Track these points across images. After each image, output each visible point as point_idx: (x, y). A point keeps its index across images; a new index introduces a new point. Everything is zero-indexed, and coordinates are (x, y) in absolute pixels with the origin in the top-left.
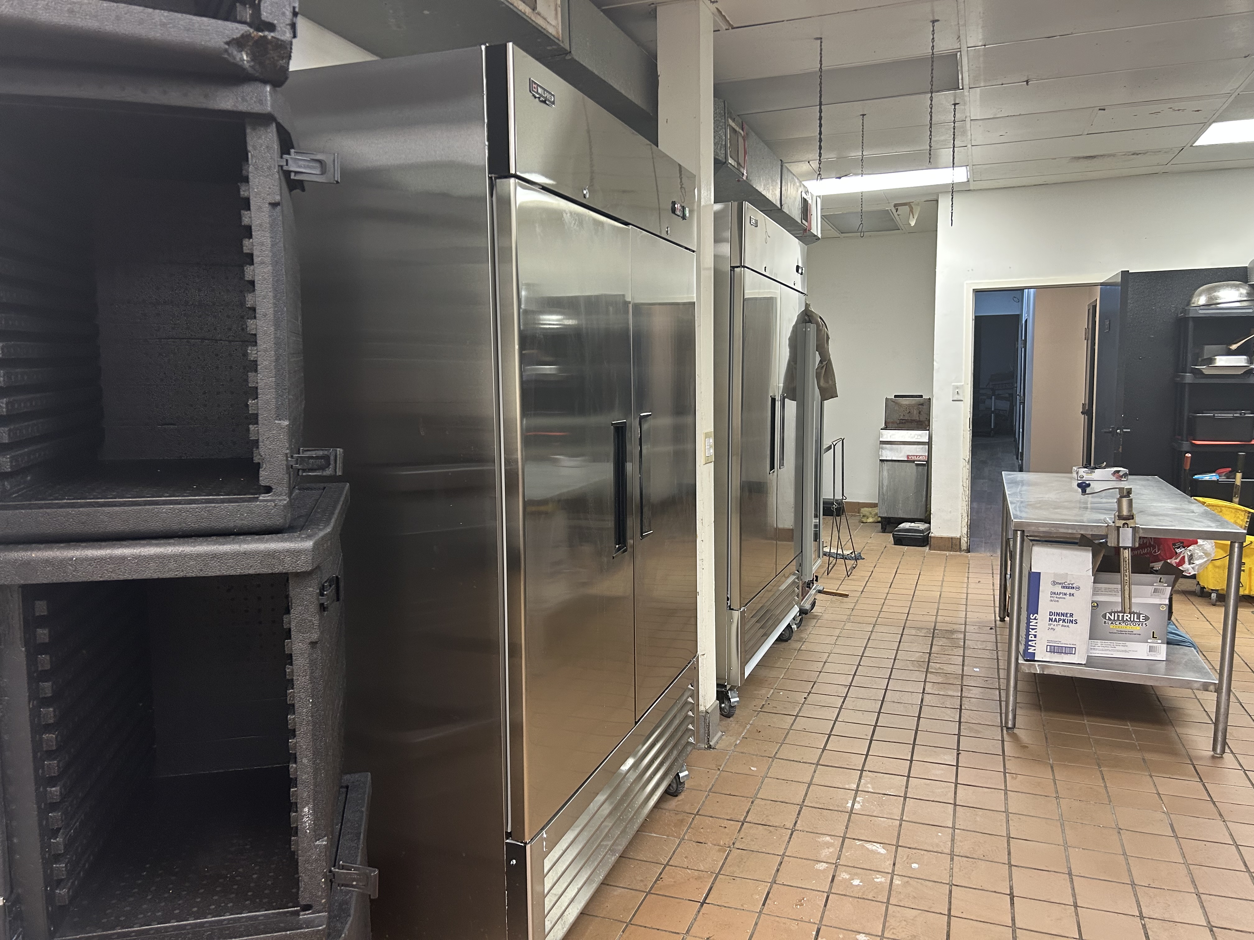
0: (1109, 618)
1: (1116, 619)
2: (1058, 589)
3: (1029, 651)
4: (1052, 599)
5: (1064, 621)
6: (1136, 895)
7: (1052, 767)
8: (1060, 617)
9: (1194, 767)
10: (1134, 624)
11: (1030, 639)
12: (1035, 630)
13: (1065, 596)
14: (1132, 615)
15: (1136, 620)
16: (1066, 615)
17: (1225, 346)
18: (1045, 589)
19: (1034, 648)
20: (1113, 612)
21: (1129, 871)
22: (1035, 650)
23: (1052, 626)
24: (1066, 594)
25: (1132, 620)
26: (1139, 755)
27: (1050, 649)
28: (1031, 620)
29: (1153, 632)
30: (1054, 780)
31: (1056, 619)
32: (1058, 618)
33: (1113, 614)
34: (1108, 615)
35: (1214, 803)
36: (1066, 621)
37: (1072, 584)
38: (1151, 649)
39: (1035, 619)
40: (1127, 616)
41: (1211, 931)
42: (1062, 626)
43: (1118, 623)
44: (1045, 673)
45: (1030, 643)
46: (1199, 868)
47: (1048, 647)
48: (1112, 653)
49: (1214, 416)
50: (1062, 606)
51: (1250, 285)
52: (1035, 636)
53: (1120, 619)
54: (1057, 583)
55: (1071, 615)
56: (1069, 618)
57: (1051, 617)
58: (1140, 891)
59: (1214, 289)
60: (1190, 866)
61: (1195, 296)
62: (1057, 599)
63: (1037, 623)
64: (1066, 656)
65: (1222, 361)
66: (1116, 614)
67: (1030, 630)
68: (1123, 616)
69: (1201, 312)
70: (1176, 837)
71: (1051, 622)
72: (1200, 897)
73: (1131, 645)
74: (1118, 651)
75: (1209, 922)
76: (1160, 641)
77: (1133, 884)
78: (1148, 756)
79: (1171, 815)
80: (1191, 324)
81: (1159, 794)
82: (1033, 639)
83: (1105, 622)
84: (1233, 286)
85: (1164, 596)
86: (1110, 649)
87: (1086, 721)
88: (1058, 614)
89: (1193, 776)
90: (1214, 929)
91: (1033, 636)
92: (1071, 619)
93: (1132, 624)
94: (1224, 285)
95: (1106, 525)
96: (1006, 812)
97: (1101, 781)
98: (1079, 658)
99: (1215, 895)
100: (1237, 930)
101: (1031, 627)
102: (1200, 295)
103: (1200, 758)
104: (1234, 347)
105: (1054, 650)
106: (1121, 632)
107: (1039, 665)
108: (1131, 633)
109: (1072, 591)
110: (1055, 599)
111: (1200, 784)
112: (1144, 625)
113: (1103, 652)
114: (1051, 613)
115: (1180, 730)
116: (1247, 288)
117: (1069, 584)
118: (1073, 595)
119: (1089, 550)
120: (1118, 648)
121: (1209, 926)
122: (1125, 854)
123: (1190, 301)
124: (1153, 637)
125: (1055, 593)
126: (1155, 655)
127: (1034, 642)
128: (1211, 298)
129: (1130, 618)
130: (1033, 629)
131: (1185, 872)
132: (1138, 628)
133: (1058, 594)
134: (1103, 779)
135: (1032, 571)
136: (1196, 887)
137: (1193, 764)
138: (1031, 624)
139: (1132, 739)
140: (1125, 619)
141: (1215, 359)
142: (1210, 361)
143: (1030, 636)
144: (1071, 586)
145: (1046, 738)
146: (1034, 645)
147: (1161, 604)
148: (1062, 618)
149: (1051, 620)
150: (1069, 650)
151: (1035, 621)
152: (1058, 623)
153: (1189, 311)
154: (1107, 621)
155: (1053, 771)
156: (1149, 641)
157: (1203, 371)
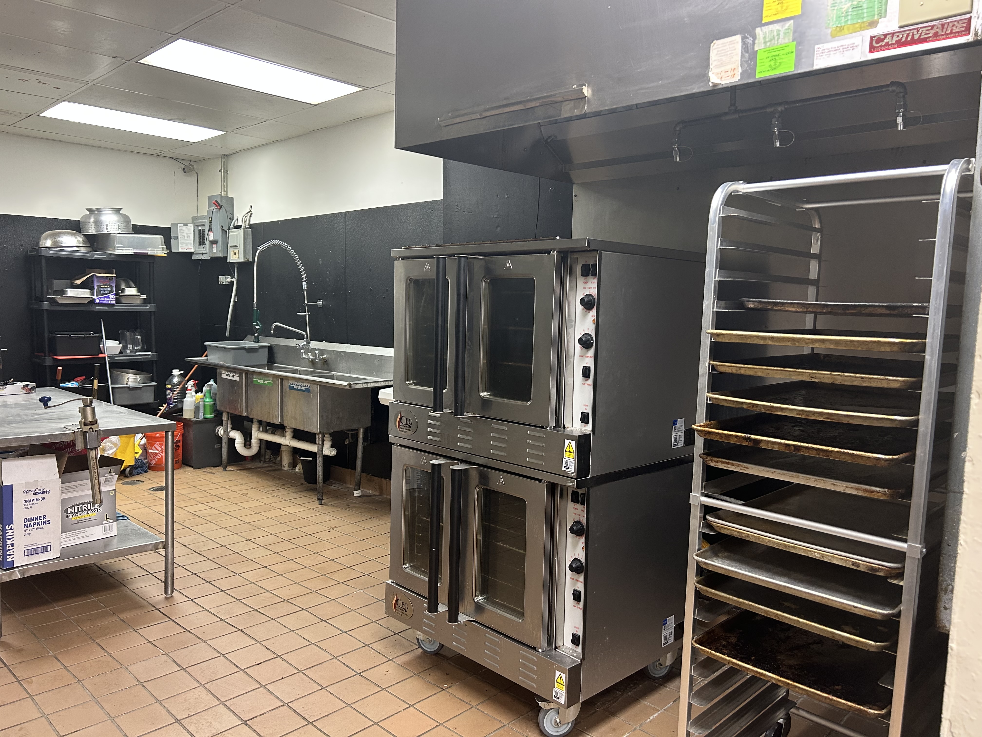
0: (71, 513)
1: (76, 511)
2: (30, 496)
3: (8, 560)
4: (26, 506)
5: (38, 524)
6: (185, 728)
7: (56, 658)
8: (34, 522)
9: (159, 611)
10: (91, 512)
11: (8, 548)
12: (12, 540)
13: (37, 502)
14: (89, 505)
15: (92, 508)
16: (40, 518)
17: (69, 281)
18: (18, 498)
19: (12, 556)
20: (73, 506)
21: (169, 712)
22: (13, 558)
23: (28, 532)
24: (37, 500)
25: (89, 509)
26: (115, 618)
27: (28, 553)
28: (7, 531)
29: (106, 515)
30: (65, 667)
31: (30, 524)
32: (32, 522)
33: (73, 507)
34: (69, 509)
35: (189, 631)
36: (40, 523)
37: (43, 489)
38: (106, 529)
39: (11, 529)
40: (85, 506)
41: (247, 725)
42: (37, 529)
43: (78, 514)
44: (26, 576)
45: (8, 553)
46: (212, 684)
47: (26, 551)
48: (75, 541)
49: (70, 336)
50: (36, 511)
51: (84, 235)
52: (12, 545)
53: (80, 510)
54: (29, 491)
55: (44, 517)
56: (42, 520)
57: (26, 524)
58: (185, 723)
59: (59, 235)
60: (205, 685)
61: (42, 239)
62: (30, 506)
63: (13, 532)
64: (43, 554)
65: (71, 293)
66: (76, 507)
67: (7, 540)
68: (81, 507)
69: (51, 252)
70: (184, 669)
71: (26, 528)
72: (225, 705)
73: (90, 530)
74: (80, 538)
75: (242, 719)
76: (111, 521)
77: (178, 721)
78: (123, 616)
79: (169, 654)
80: (43, 261)
81: (150, 642)
82: (11, 548)
83: (67, 517)
84: (72, 234)
85: (111, 483)
86: (73, 538)
87: (57, 607)
88: (33, 519)
89: (164, 619)
90: (248, 722)
91: (10, 546)
92: (45, 520)
93: (89, 512)
94: (65, 233)
95: (73, 432)
96: (44, 715)
97: (103, 651)
98: (54, 554)
99: (234, 698)
100: (260, 715)
101: (7, 537)
102: (46, 239)
103: (159, 603)
104: (78, 282)
105: (30, 553)
106: (81, 522)
107: (19, 571)
108: (89, 520)
109: (42, 496)
110: (29, 506)
111: (171, 622)
112: (99, 511)
113: (70, 542)
114: (26, 520)
115: (131, 587)
116: (82, 236)
117: (40, 490)
118: (44, 499)
119: (53, 457)
120: (79, 535)
121: (243, 722)
122: (158, 701)
123: (39, 242)
124: (107, 519)
125: (27, 501)
126: (109, 533)
127: (12, 551)
128: (55, 243)
129: (87, 508)
130: (9, 539)
131: (205, 692)
132: (94, 514)
133: (30, 501)
134: (103, 649)
135: (4, 484)
136: (219, 699)
137: (157, 609)
138: (7, 535)
139: (102, 608)
140: (83, 510)
141: (67, 291)
142: (62, 293)
143: (8, 546)
144: (42, 491)
145: (34, 634)
146: (12, 553)
147: (111, 490)
148: (36, 521)
149: (26, 526)
150: (45, 549)
151: (12, 531)
152: (33, 527)
153: (41, 251)
154: (69, 515)
155: (59, 661)
156: (104, 523)
157: (57, 300)
